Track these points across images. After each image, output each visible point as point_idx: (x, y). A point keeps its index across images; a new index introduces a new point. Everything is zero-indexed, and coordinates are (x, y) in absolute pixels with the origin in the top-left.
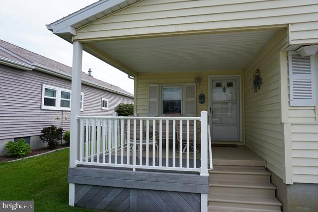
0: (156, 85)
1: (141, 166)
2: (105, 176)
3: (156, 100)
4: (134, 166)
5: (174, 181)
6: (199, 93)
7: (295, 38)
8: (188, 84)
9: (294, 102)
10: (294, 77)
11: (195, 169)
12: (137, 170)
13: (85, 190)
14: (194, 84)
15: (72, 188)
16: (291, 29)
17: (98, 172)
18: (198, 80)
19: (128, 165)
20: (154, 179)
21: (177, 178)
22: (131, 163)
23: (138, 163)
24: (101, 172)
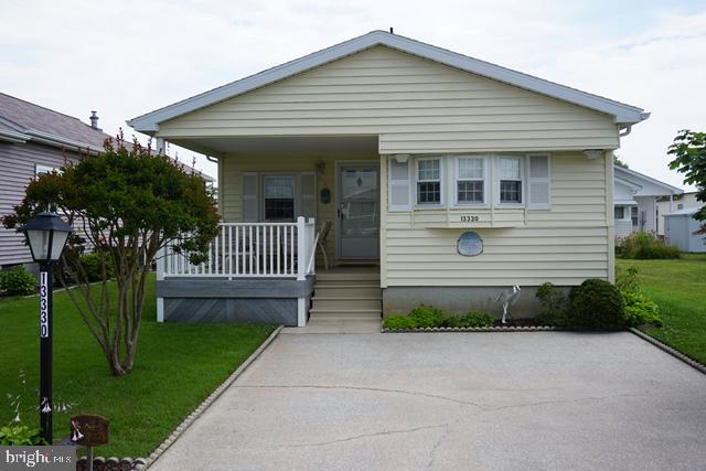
0: (255, 174)
1: (237, 275)
3: (255, 197)
4: (230, 275)
5: (272, 287)
6: (322, 187)
7: (385, 148)
8: (305, 173)
9: (393, 208)
10: (392, 183)
11: (292, 275)
12: (233, 278)
14: (314, 173)
15: (160, 302)
16: (381, 138)
18: (320, 166)
19: (224, 275)
20: (251, 287)
22: (227, 272)
23: (234, 272)
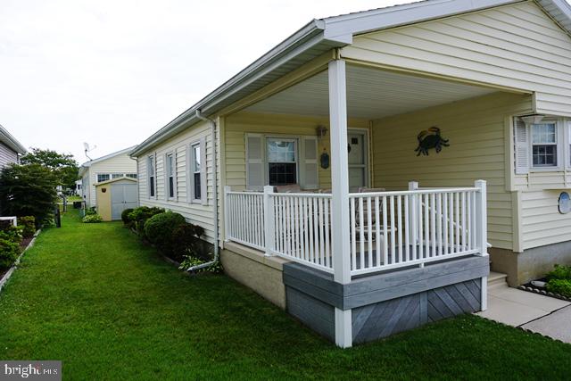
1: (428, 259)
2: (395, 283)
4: (422, 261)
5: (463, 269)
6: (321, 152)
7: (540, 107)
8: (307, 137)
9: (519, 171)
10: (517, 145)
13: (366, 314)
14: (315, 138)
17: (386, 281)
20: (446, 272)
21: (465, 264)
24: (391, 279)
